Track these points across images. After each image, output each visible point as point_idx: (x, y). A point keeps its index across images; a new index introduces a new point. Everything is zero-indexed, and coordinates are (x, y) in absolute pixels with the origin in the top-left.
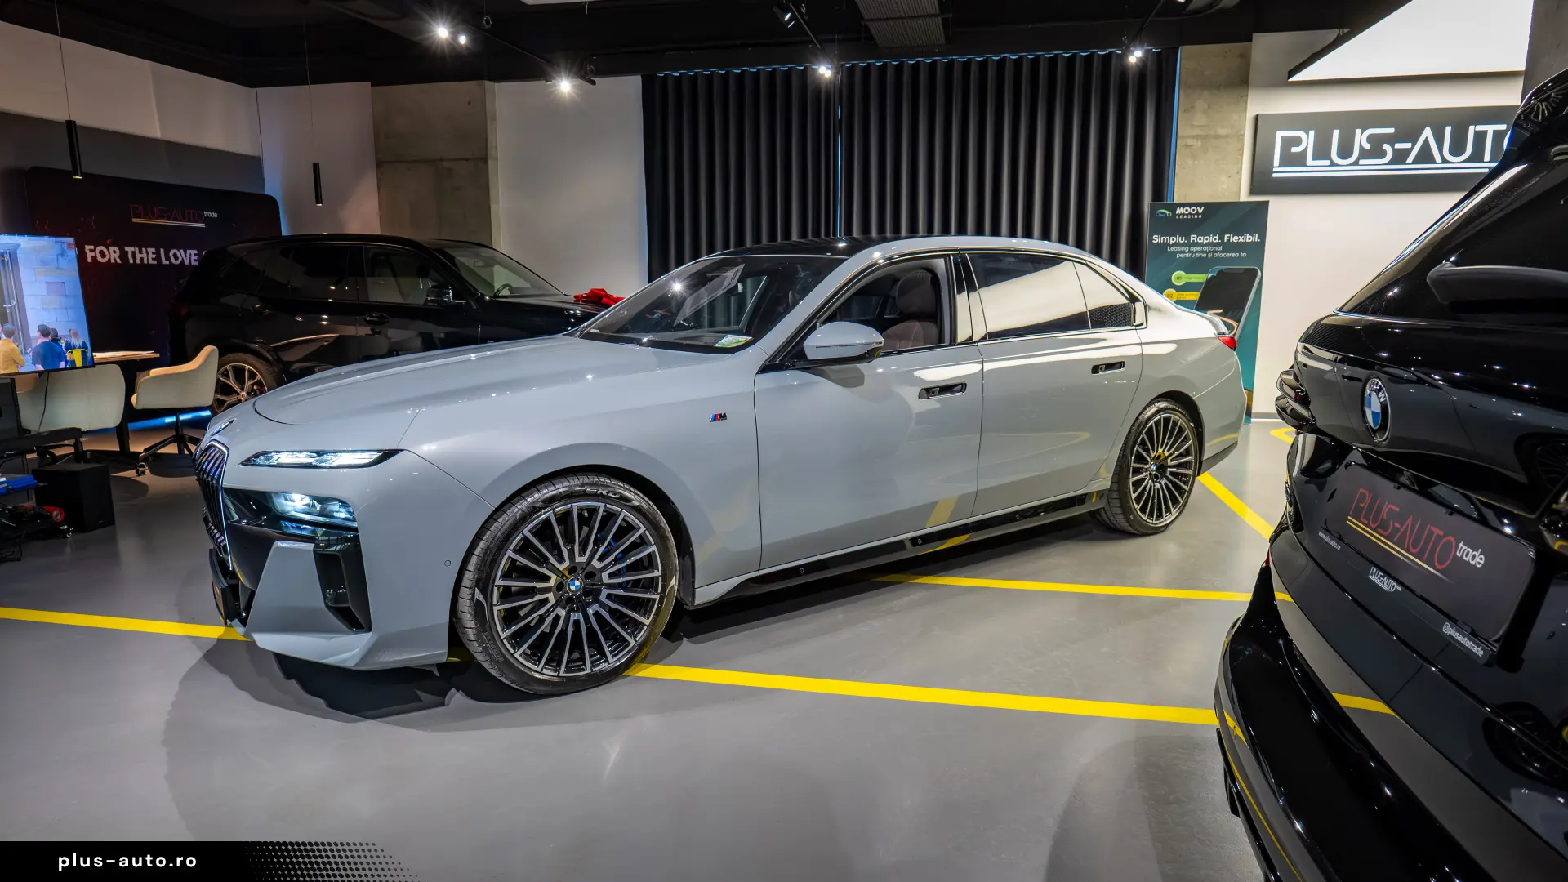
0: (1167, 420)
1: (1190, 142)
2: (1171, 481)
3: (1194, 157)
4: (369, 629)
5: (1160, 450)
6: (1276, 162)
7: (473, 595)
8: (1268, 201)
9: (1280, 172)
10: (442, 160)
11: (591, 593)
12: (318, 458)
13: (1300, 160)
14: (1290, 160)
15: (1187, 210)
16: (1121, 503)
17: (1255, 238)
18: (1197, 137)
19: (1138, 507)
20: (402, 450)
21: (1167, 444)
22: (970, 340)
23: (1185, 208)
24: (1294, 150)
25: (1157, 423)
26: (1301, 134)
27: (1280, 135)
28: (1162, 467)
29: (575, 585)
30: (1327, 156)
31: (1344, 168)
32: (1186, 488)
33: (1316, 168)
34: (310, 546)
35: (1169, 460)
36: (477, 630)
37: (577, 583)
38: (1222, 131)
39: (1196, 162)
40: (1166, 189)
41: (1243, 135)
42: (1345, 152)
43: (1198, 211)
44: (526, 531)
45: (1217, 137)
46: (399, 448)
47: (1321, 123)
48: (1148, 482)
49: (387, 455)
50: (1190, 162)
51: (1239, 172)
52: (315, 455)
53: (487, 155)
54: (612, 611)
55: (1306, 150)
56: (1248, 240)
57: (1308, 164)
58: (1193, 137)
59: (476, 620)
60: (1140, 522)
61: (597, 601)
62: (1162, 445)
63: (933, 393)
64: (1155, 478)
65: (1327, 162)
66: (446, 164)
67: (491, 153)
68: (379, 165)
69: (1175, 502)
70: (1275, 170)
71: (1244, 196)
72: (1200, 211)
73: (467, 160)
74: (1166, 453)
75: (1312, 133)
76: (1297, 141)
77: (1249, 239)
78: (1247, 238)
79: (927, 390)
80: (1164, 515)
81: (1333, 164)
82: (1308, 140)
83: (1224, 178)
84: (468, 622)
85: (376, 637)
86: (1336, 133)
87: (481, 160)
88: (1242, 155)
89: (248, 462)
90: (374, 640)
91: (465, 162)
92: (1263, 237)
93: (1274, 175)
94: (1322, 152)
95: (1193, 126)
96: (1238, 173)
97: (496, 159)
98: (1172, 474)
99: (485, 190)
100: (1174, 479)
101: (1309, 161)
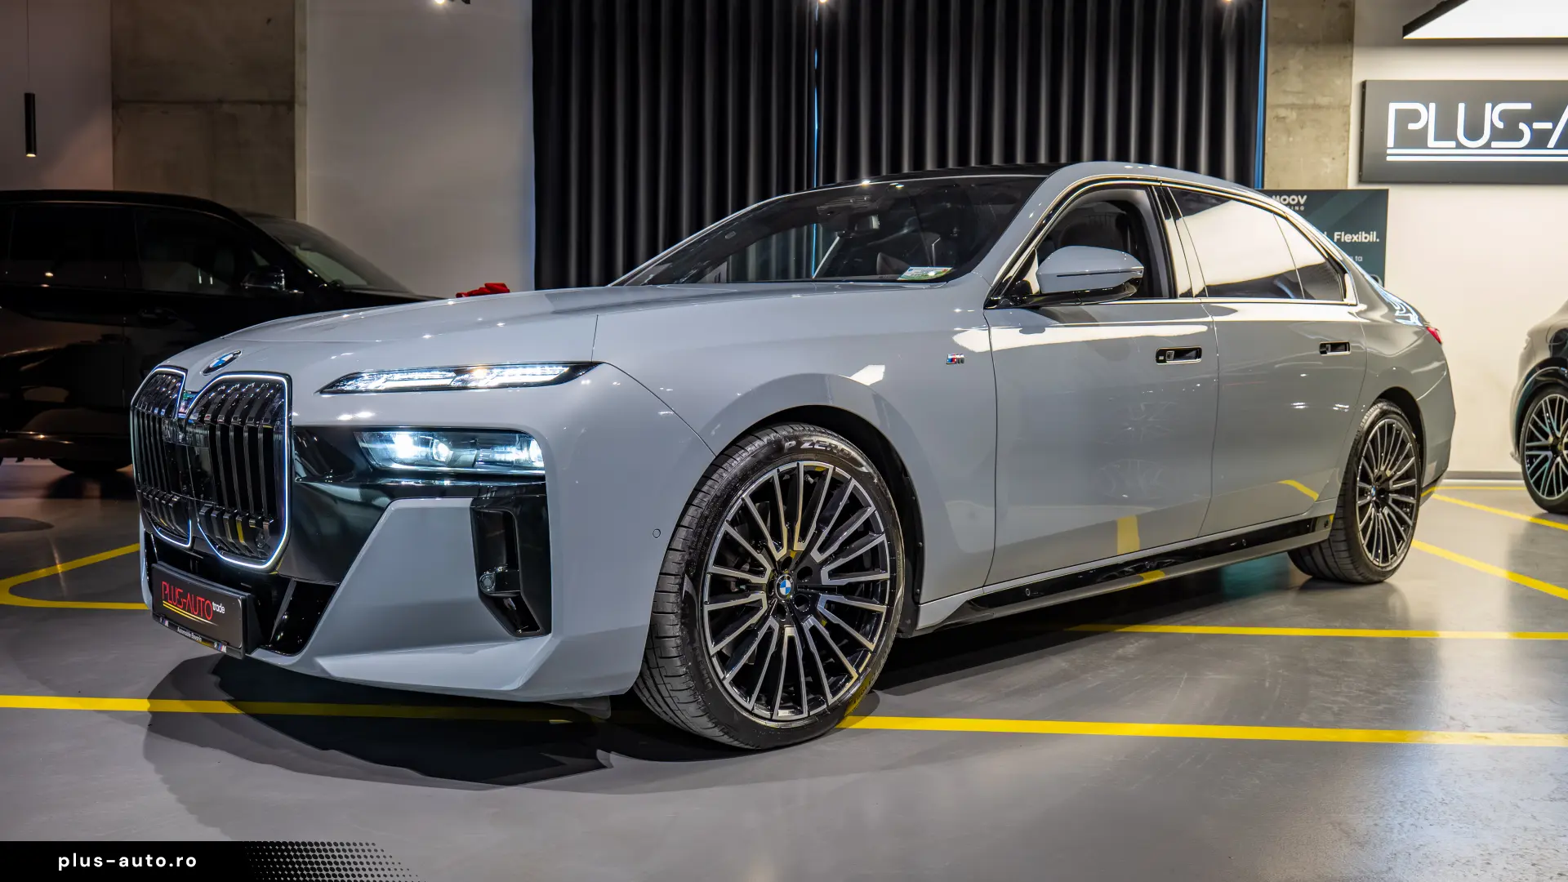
0: (1390, 426)
1: (1282, 112)
2: (1393, 511)
3: (1289, 132)
4: (548, 631)
5: (1383, 468)
6: (1390, 142)
7: (681, 585)
8: (1387, 191)
9: (1396, 155)
10: (221, 102)
11: (804, 599)
12: (458, 378)
13: (1419, 140)
14: (1407, 139)
15: (1285, 200)
16: (1347, 535)
17: (1372, 237)
18: (1292, 106)
19: (1364, 543)
20: (600, 363)
21: (1389, 461)
22: (1188, 294)
23: (1283, 197)
24: (1412, 126)
25: (1382, 429)
26: (1419, 107)
27: (1393, 107)
28: (1383, 492)
29: (786, 587)
30: (1454, 137)
31: (1473, 152)
32: (1410, 523)
33: (1439, 151)
34: (466, 502)
35: (1391, 482)
36: (682, 638)
37: (788, 584)
38: (1323, 101)
39: (1291, 139)
40: (1252, 173)
41: (1348, 106)
42: (1474, 132)
43: (1299, 201)
44: (745, 495)
45: (1317, 107)
46: (594, 360)
47: (1444, 94)
48: (1371, 510)
49: (577, 369)
50: (1284, 139)
51: (1346, 153)
52: (453, 374)
53: (293, 97)
54: (830, 626)
55: (1426, 126)
56: (1364, 240)
57: (1429, 145)
58: (1286, 106)
59: (682, 624)
60: (1367, 565)
61: (814, 611)
62: (1385, 461)
63: (1169, 356)
64: (1378, 506)
65: (1453, 144)
66: (226, 108)
67: (299, 93)
68: (117, 104)
69: (1400, 537)
70: (1389, 151)
71: (1352, 184)
72: (1302, 201)
73: (261, 103)
74: (1389, 473)
75: (1432, 106)
76: (1415, 116)
77: (1366, 238)
78: (1362, 237)
79: (1161, 352)
80: (1390, 557)
81: (1460, 146)
82: (1428, 116)
83: (1327, 160)
84: (673, 628)
85: (557, 641)
86: (1462, 107)
87: (283, 105)
88: (1348, 131)
89: (333, 388)
90: (552, 648)
91: (259, 106)
92: (1382, 236)
93: (1389, 159)
94: (1446, 131)
95: (1285, 92)
96: (1344, 154)
97: (304, 104)
98: (1395, 502)
99: (288, 148)
100: (1397, 509)
101: (1431, 142)
